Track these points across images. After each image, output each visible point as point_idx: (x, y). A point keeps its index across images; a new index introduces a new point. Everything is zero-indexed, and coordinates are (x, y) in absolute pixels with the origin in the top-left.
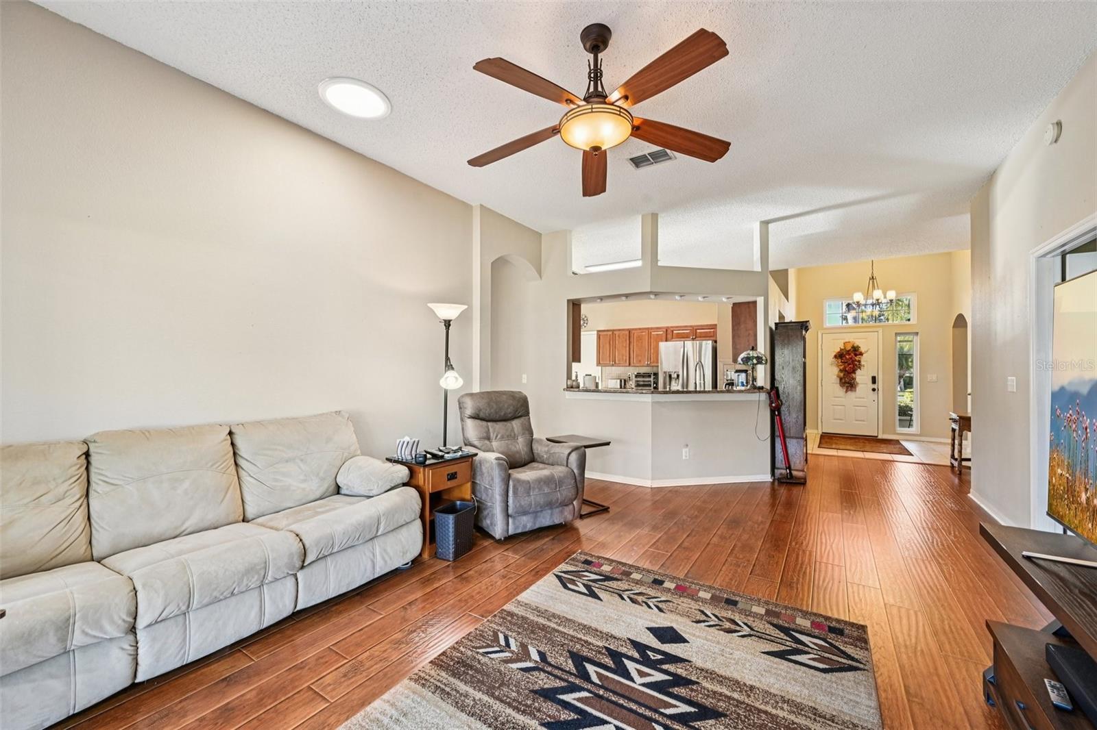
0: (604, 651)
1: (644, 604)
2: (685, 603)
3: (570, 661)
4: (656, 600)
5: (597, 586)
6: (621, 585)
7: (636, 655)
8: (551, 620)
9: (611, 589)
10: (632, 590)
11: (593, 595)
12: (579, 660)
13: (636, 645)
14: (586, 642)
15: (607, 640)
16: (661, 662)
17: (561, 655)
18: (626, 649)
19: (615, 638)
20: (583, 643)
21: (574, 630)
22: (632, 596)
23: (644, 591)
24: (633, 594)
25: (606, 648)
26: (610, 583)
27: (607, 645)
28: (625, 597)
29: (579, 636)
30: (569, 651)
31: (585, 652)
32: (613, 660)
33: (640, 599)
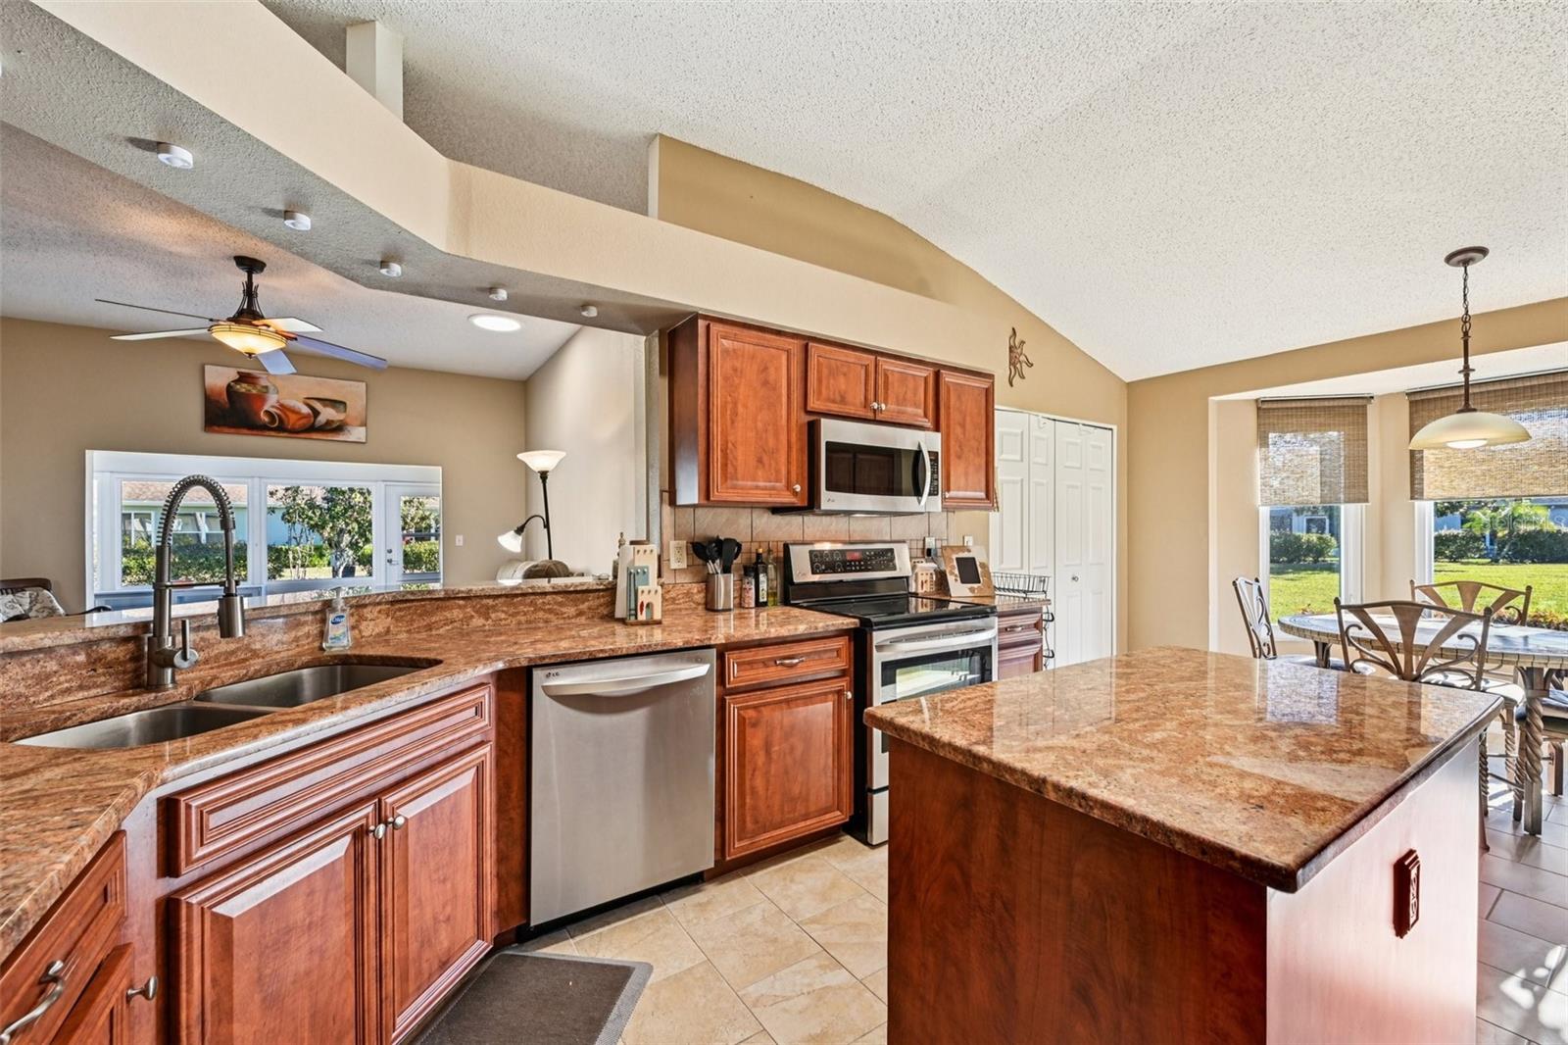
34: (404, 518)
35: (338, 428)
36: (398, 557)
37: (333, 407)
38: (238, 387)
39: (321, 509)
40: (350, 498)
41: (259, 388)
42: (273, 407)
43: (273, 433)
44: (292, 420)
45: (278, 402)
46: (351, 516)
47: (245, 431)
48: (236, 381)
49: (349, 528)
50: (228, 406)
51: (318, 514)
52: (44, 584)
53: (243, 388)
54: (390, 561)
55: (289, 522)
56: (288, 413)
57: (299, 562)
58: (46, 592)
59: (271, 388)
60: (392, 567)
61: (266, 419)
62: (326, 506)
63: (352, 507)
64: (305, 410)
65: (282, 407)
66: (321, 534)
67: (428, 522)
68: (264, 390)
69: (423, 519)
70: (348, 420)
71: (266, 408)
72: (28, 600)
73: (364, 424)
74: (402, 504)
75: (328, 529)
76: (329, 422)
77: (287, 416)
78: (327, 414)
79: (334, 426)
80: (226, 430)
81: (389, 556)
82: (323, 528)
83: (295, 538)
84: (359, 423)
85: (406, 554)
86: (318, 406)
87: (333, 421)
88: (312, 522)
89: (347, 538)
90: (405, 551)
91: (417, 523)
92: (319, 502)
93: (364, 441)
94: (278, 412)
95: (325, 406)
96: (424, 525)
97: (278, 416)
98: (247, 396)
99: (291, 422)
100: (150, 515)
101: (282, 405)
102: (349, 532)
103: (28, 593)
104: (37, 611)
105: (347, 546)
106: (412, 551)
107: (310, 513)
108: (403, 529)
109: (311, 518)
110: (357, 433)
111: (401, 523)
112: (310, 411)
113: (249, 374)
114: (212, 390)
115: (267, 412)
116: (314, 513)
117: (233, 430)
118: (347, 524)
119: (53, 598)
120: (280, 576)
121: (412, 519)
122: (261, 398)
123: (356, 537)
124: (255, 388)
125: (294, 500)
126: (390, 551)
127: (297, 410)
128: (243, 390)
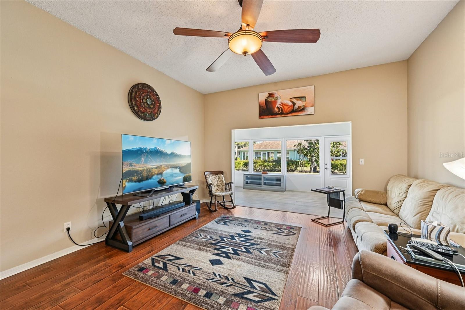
0: (240, 255)
1: (222, 276)
2: (200, 279)
3: (251, 251)
4: (215, 280)
5: (247, 288)
6: (232, 290)
7: (229, 254)
8: (264, 264)
9: (239, 286)
10: (227, 286)
11: (248, 280)
12: (248, 252)
13: (229, 258)
14: (247, 257)
15: (239, 258)
16: (221, 253)
17: (254, 253)
18: (233, 256)
19: (237, 259)
20: (248, 257)
21: (253, 261)
22: (227, 282)
23: (219, 286)
24: (226, 283)
25: (240, 256)
26: (239, 292)
27: (239, 257)
28: (231, 281)
29: (250, 259)
30: (253, 254)
31: (247, 254)
32: (237, 253)
33: (223, 280)
34: (331, 152)
35: (302, 109)
36: (329, 167)
37: (301, 100)
38: (268, 99)
39: (307, 149)
40: (315, 145)
41: (275, 98)
42: (279, 105)
43: (279, 116)
44: (286, 109)
45: (281, 102)
46: (315, 151)
47: (271, 116)
48: (268, 97)
49: (315, 155)
50: (265, 107)
51: (306, 151)
52: (221, 172)
53: (270, 99)
54: (326, 169)
55: (299, 153)
56: (284, 106)
57: (302, 165)
58: (222, 175)
59: (279, 97)
60: (327, 171)
61: (277, 110)
62: (308, 148)
63: (316, 149)
64: (290, 104)
65: (283, 104)
66: (307, 157)
67: (340, 153)
68: (277, 98)
69: (338, 152)
70: (307, 105)
71: (277, 106)
72: (218, 178)
73: (314, 105)
74: (331, 147)
75: (309, 156)
76: (299, 107)
77: (284, 107)
78: (299, 103)
79: (301, 108)
80: (265, 117)
81: (326, 167)
82: (308, 155)
83: (301, 158)
84: (311, 105)
85: (332, 165)
86: (295, 101)
87: (300, 106)
88: (304, 153)
89: (314, 158)
90: (332, 163)
91: (336, 153)
92: (307, 147)
93: (313, 113)
94: (281, 106)
95: (298, 100)
96: (338, 154)
97: (281, 108)
98: (271, 102)
99: (285, 110)
100: (273, 152)
101: (282, 103)
102: (315, 156)
103: (218, 175)
104: (219, 181)
105: (314, 161)
106: (334, 163)
107: (304, 151)
108: (331, 156)
109: (304, 152)
110: (310, 110)
111: (330, 154)
112: (292, 104)
113: (272, 93)
114: (261, 103)
115: (278, 107)
116: (305, 151)
117: (267, 117)
118: (314, 154)
119: (223, 178)
120: (297, 169)
121: (335, 152)
122: (275, 102)
123: (317, 158)
124: (273, 98)
125: (300, 147)
126: (326, 165)
127: (288, 104)
128: (270, 100)
